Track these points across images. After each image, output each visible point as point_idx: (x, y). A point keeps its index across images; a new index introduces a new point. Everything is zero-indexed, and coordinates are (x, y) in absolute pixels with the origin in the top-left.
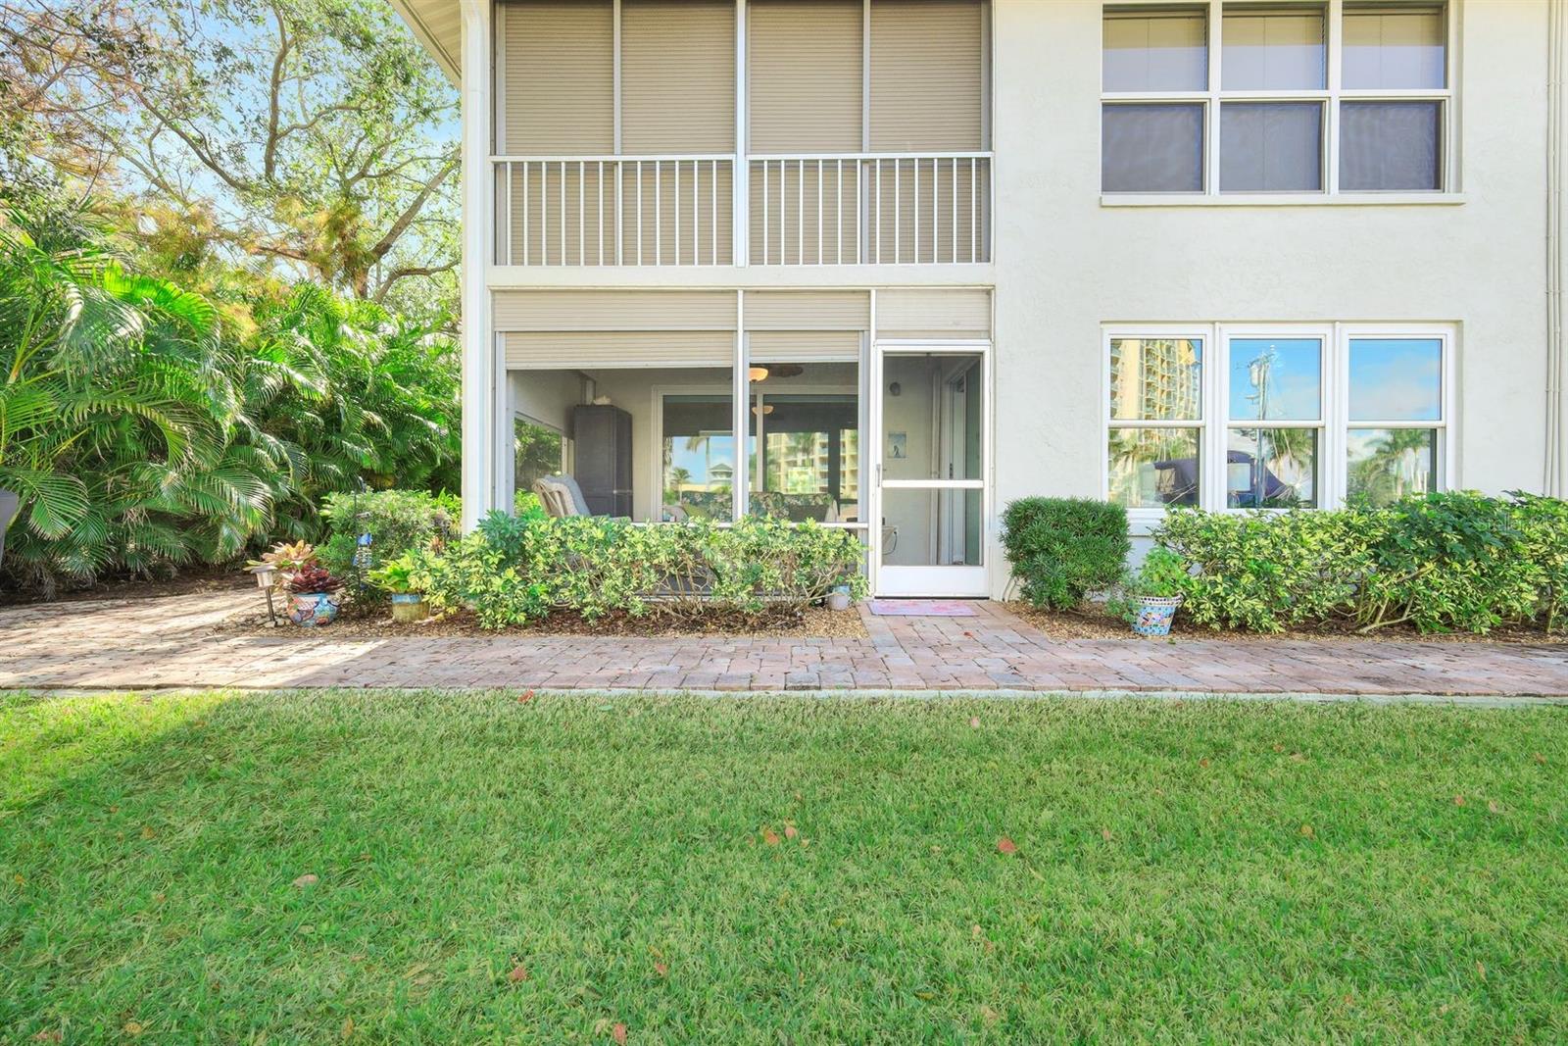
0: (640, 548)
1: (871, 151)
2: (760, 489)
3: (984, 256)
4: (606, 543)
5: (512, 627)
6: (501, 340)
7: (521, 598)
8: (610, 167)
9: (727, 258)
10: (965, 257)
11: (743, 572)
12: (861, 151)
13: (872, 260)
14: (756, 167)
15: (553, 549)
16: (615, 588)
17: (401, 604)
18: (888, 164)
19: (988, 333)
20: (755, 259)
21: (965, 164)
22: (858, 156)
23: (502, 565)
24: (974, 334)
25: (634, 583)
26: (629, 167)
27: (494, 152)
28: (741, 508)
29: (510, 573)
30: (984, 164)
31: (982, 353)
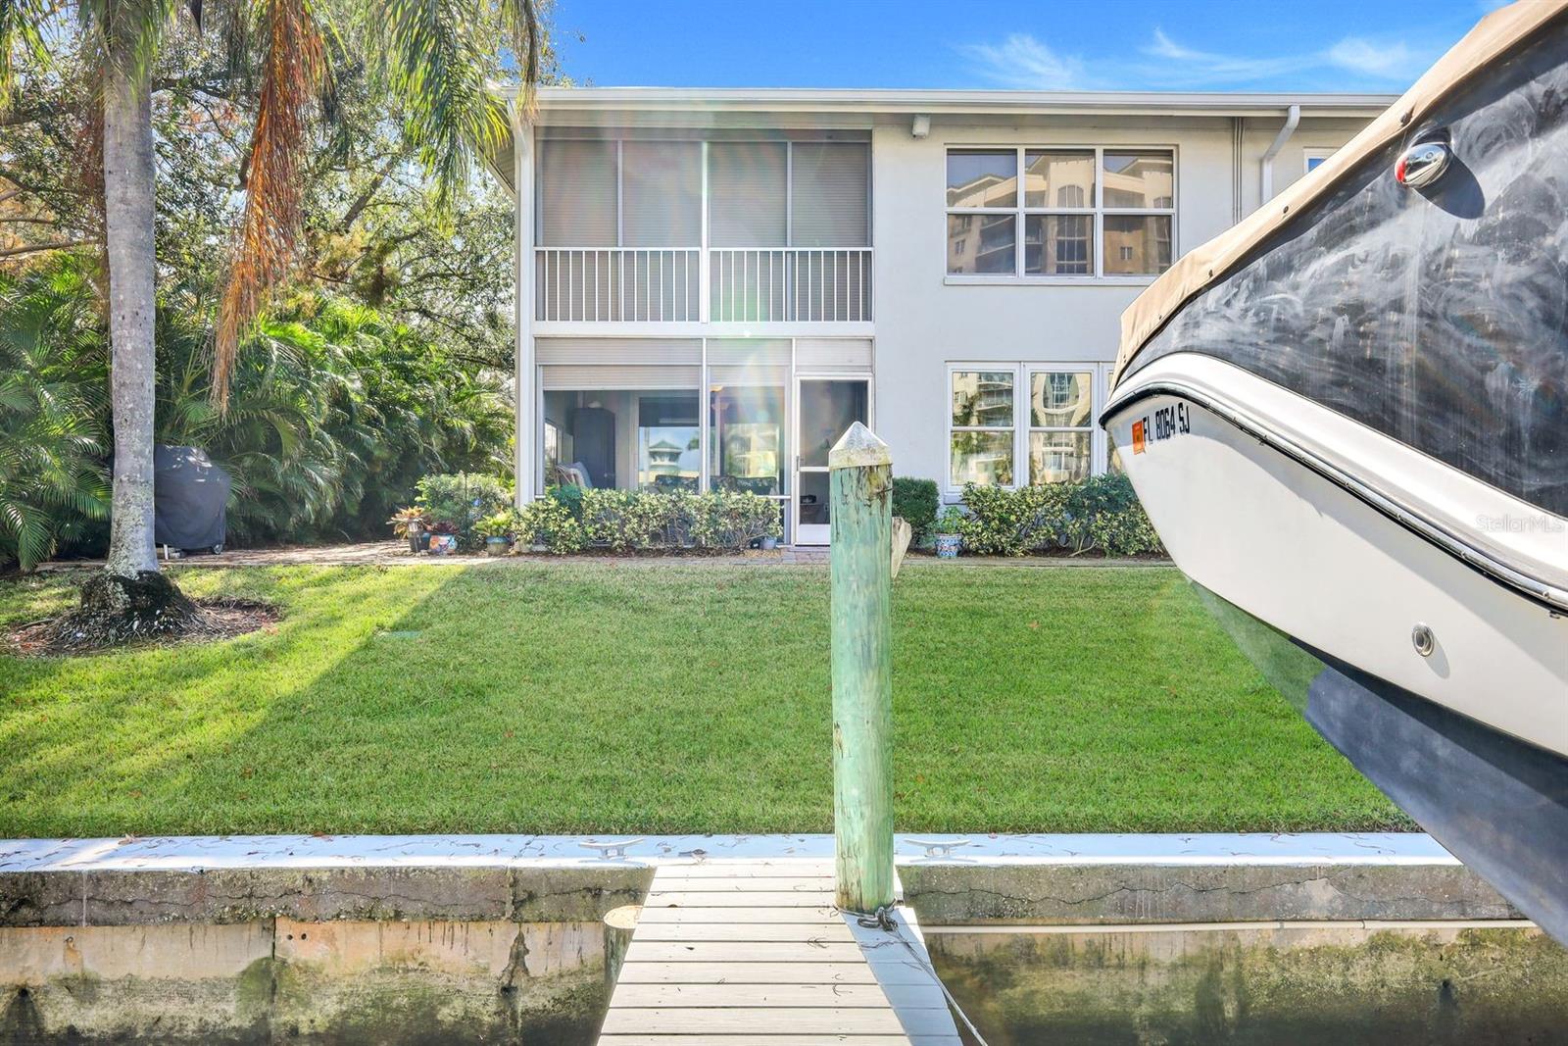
0: (647, 506)
1: (793, 246)
2: (718, 473)
3: (867, 317)
4: (628, 503)
5: (571, 553)
6: (540, 370)
7: (578, 535)
8: (616, 254)
9: (695, 317)
10: (854, 317)
11: (707, 520)
12: (786, 246)
13: (793, 319)
14: (714, 255)
15: (597, 506)
16: (633, 529)
17: (494, 543)
18: (804, 255)
19: (871, 368)
20: (714, 317)
21: (855, 254)
22: (784, 249)
23: (568, 517)
24: (861, 368)
25: (644, 527)
26: (629, 254)
27: (536, 245)
28: (705, 485)
29: (572, 520)
30: (867, 255)
31: (866, 382)
